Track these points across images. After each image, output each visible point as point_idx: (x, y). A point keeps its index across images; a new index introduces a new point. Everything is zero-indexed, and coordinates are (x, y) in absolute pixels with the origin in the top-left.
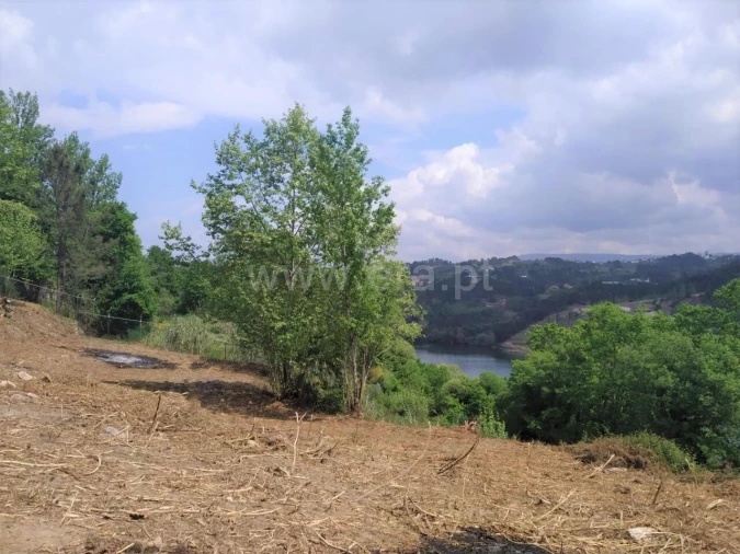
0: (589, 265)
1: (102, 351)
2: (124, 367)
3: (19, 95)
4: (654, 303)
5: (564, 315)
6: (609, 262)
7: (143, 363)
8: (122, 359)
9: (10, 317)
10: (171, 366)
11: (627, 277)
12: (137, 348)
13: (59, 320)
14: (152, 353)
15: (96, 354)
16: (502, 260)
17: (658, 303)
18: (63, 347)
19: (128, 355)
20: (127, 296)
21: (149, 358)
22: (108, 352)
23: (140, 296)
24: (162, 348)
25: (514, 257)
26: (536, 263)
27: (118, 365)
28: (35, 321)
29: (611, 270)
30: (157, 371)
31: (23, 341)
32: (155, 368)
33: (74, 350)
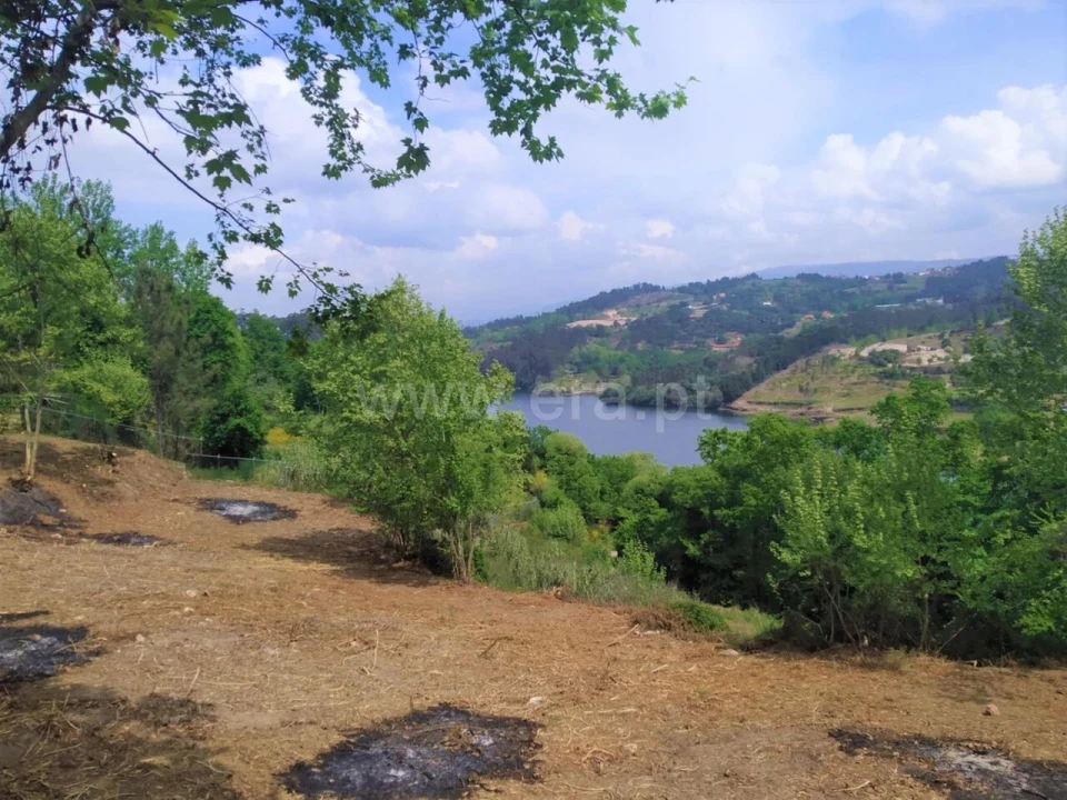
0: (860, 281)
1: (217, 501)
2: (244, 522)
3: (89, 185)
4: (941, 336)
5: (816, 360)
6: (888, 276)
7: (263, 513)
8: (238, 510)
9: (117, 472)
10: (290, 514)
11: (911, 298)
12: (253, 492)
13: (165, 466)
14: (270, 496)
15: (210, 505)
16: (736, 281)
17: (947, 336)
18: (175, 500)
19: (244, 502)
20: (234, 422)
21: (267, 505)
22: (223, 501)
23: (250, 420)
24: (279, 486)
25: (754, 276)
26: (785, 282)
27: (237, 520)
28: (143, 472)
29: (890, 288)
30: (278, 523)
31: (136, 500)
32: (274, 519)
33: (189, 503)
